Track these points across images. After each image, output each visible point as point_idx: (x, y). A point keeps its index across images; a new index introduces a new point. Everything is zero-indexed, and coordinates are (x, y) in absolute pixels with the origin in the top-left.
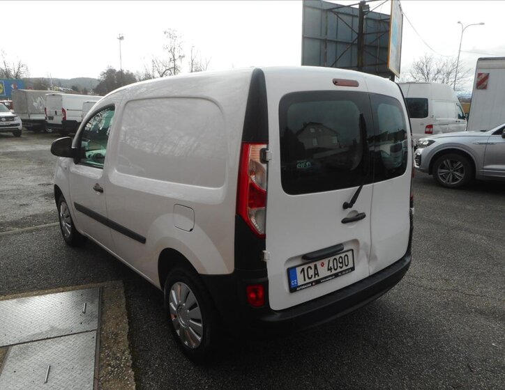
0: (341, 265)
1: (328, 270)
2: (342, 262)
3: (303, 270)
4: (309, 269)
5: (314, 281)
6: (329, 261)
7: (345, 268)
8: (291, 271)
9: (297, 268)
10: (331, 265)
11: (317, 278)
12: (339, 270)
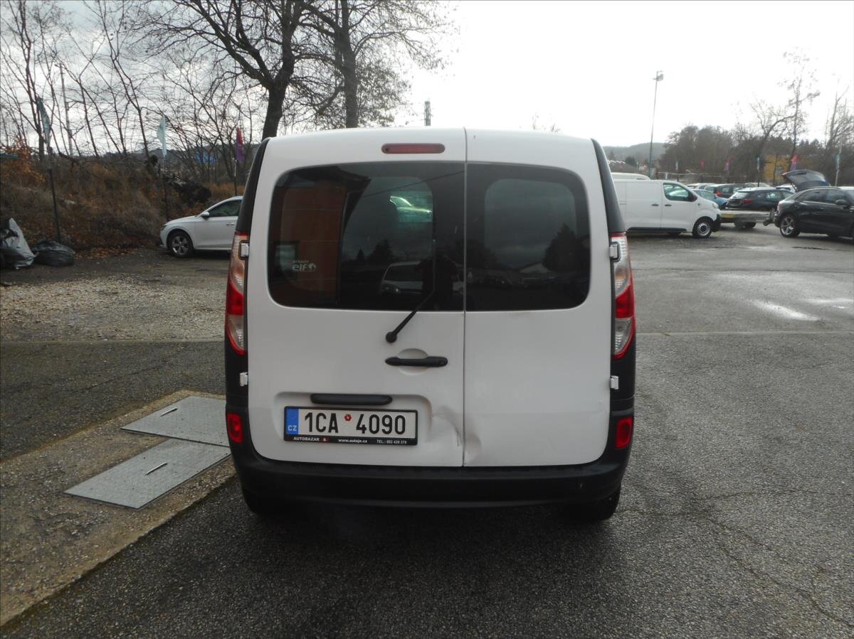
0: (387, 429)
1: (358, 428)
2: (390, 425)
3: (310, 415)
4: (321, 418)
5: (326, 437)
6: (362, 416)
7: (393, 435)
8: (289, 412)
9: (300, 411)
10: (365, 422)
11: (333, 433)
12: (380, 434)
